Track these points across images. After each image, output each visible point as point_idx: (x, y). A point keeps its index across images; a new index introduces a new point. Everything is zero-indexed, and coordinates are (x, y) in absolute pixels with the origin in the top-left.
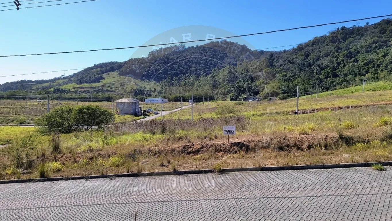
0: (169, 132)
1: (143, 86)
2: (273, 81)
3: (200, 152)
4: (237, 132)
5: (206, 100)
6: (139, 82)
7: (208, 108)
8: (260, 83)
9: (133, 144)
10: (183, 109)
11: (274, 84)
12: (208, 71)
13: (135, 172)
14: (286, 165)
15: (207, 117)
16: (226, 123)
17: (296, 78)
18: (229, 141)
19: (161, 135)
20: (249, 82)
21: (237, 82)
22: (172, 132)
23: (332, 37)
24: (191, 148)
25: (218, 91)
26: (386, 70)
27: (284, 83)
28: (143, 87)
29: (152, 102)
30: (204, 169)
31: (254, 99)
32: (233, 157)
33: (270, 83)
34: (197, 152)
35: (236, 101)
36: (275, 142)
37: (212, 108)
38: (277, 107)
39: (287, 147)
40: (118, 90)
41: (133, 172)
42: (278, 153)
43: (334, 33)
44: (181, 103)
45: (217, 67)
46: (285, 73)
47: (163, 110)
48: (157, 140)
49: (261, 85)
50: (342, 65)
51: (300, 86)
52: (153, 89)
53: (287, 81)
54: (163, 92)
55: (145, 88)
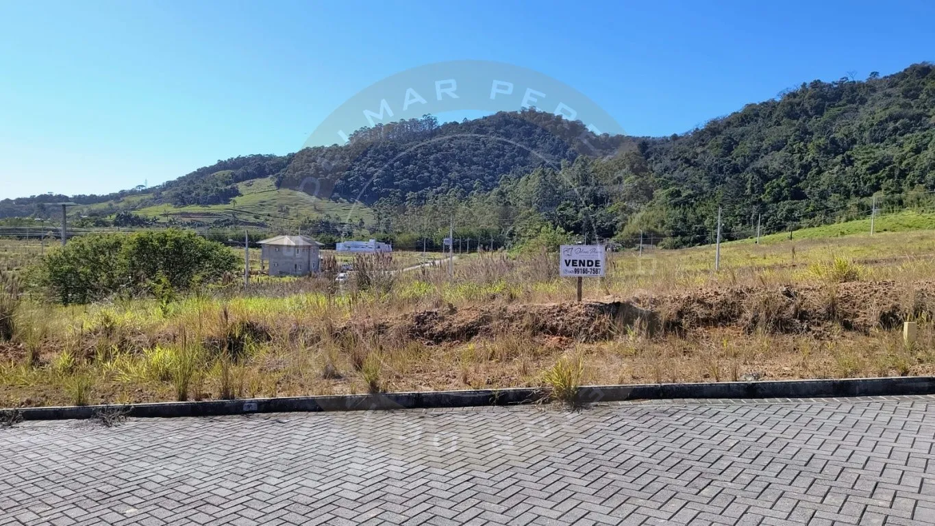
1: (333, 214)
2: (647, 206)
5: (486, 248)
6: (325, 204)
8: (617, 210)
11: (650, 214)
12: (493, 180)
17: (703, 200)
20: (590, 208)
21: (559, 208)
23: (791, 104)
25: (514, 228)
26: (920, 183)
27: (673, 211)
28: (332, 216)
29: (352, 249)
33: (639, 211)
40: (273, 220)
43: (794, 95)
44: (424, 253)
45: (513, 173)
46: (677, 189)
49: (618, 215)
50: (814, 171)
51: (713, 218)
52: (356, 222)
53: (682, 205)
54: (382, 228)
55: (337, 219)
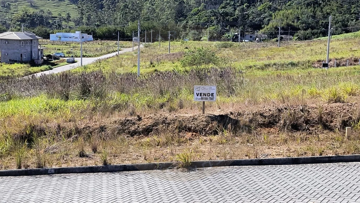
0: (95, 95)
1: (46, 9)
2: (287, 5)
3: (153, 133)
4: (218, 98)
5: (165, 38)
6: (39, 1)
7: (168, 53)
8: (264, 9)
9: (28, 117)
10: (121, 55)
11: (289, 11)
13: (33, 167)
14: (302, 155)
15: (165, 69)
16: (201, 81)
18: (204, 113)
19: (80, 102)
20: (244, 6)
21: (223, 5)
22: (100, 95)
24: (136, 126)
25: (187, 22)
27: (306, 10)
28: (45, 11)
29: (62, 39)
30: (157, 162)
31: (251, 39)
32: (211, 140)
33: (281, 10)
34: (147, 131)
35: (220, 40)
36: (285, 114)
37: (176, 54)
38: (293, 53)
39: (306, 125)
41: (28, 166)
42: (290, 134)
44: (118, 42)
47: (84, 54)
48: (73, 110)
49: (265, 13)
51: (335, 15)
52: (64, 15)
53: (312, 5)
54: (84, 20)
55: (50, 13)
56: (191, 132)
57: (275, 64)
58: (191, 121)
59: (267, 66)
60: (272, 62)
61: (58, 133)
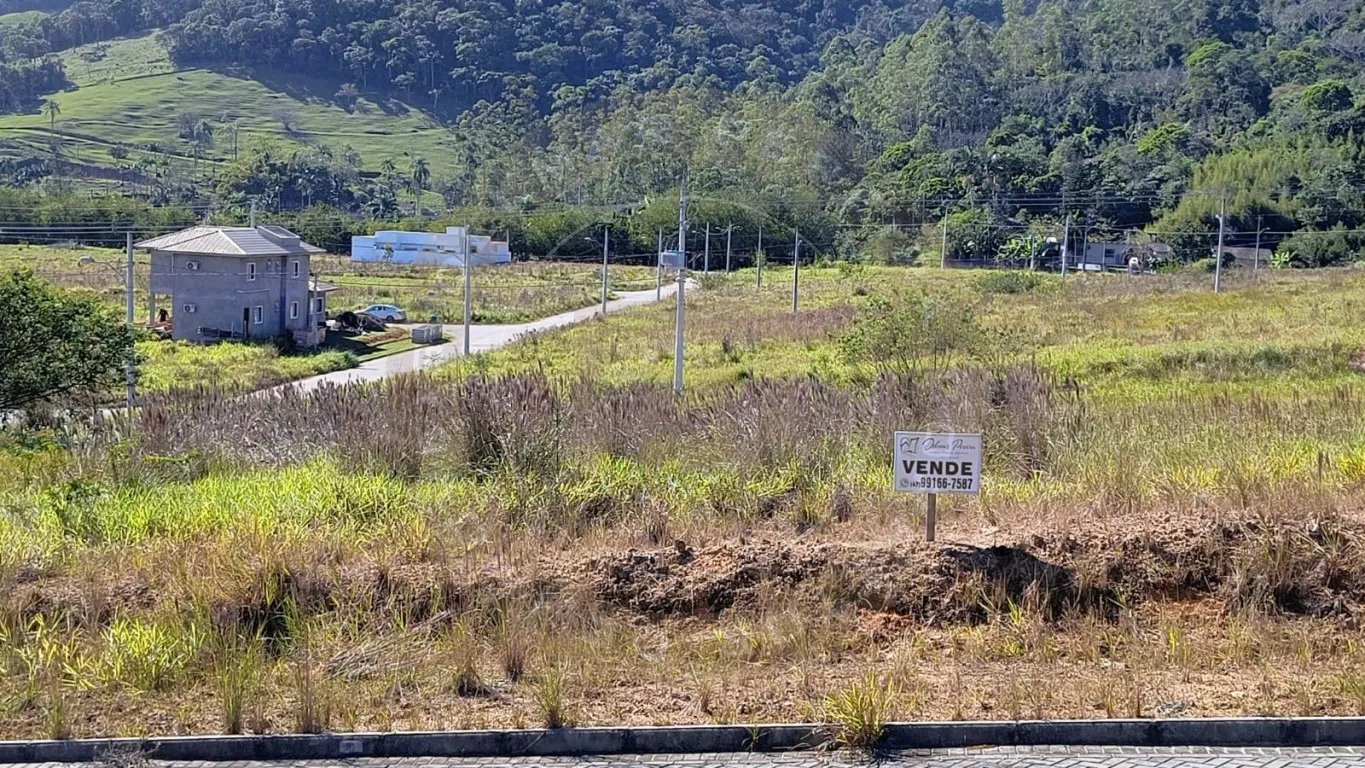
0: (518, 463)
1: (339, 144)
2: (1250, 132)
3: (733, 611)
4: (987, 480)
5: (779, 256)
6: (310, 113)
7: (790, 310)
8: (1162, 147)
9: (270, 539)
10: (614, 315)
11: (1259, 157)
12: (802, 49)
13: (285, 728)
14: (1323, 708)
15: (777, 372)
16: (917, 415)
18: (931, 538)
19: (461, 487)
20: (1084, 135)
21: (998, 133)
22: (541, 465)
24: (673, 580)
25: (865, 195)
27: (1325, 152)
28: (336, 151)
29: (398, 255)
30: (753, 723)
31: (1111, 261)
32: (960, 645)
33: (1228, 149)
34: (714, 602)
35: (991, 265)
36: (1250, 550)
37: (822, 316)
38: (1273, 315)
39: (1336, 593)
40: (165, 164)
41: (267, 725)
42: (1270, 627)
44: (603, 268)
45: (864, 27)
46: (1341, 83)
47: (478, 312)
48: (434, 519)
49: (1165, 161)
52: (405, 168)
53: (1350, 133)
54: (480, 187)
55: (351, 160)
56: (883, 611)
57: (1202, 358)
58: (880, 568)
59: (1173, 364)
60: (1193, 347)
61: (378, 602)
